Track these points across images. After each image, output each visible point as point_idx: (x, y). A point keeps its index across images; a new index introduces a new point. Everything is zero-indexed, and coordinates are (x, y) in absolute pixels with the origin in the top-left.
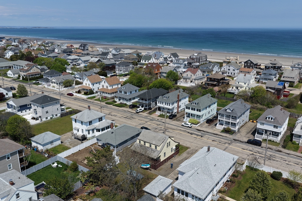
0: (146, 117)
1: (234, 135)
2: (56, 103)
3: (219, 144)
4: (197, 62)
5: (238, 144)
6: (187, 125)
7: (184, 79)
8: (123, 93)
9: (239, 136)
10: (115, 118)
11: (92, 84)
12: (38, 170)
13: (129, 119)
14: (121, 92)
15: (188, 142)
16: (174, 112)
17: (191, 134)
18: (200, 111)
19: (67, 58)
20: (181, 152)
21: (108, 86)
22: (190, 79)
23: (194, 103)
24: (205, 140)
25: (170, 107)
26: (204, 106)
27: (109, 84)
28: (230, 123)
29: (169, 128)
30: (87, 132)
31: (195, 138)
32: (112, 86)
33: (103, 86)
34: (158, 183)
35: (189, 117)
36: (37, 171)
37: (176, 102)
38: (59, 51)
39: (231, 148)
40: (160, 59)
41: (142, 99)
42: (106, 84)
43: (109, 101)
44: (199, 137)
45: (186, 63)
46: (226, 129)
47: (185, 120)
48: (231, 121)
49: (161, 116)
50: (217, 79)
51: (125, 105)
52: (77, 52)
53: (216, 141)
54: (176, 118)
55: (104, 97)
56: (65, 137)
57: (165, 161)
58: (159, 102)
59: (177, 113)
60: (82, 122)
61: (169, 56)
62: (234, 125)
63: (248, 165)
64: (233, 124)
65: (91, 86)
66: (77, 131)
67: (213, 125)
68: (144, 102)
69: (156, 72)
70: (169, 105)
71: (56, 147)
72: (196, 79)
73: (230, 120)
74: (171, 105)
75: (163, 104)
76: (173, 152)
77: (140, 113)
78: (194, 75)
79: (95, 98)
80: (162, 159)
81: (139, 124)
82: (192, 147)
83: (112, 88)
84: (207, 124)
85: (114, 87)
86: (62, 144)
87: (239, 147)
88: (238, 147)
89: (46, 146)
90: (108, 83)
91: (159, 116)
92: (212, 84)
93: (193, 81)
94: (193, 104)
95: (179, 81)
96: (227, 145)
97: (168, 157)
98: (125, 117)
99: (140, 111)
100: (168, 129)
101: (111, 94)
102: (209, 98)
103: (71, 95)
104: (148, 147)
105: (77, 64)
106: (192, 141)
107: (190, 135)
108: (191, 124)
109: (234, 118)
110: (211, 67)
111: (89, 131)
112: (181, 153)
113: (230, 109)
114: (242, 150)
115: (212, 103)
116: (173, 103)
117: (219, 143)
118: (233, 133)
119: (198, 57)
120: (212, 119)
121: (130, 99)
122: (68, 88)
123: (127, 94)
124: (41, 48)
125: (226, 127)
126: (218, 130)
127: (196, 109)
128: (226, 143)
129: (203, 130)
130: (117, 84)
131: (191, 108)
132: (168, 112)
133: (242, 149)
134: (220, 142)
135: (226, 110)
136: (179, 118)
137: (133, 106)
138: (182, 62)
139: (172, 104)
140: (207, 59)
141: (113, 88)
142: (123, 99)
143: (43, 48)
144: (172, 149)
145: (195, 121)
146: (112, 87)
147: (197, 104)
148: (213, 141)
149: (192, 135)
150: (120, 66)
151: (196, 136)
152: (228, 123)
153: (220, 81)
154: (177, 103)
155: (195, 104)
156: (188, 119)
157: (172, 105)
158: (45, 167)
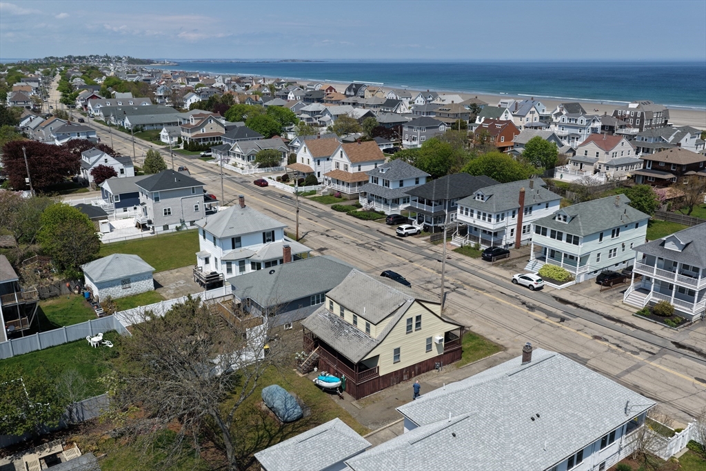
0: (419, 249)
1: (681, 329)
2: (193, 192)
3: (613, 351)
4: (634, 126)
5: (686, 361)
6: (527, 283)
7: (575, 163)
8: (380, 183)
9: (698, 336)
10: (331, 244)
11: (314, 160)
12: (50, 347)
13: (368, 248)
14: (376, 181)
15: (508, 332)
16: (504, 243)
17: (532, 308)
18: (576, 243)
19: (301, 109)
20: (470, 356)
21: (349, 165)
22: (592, 164)
23: (561, 217)
24: (569, 331)
25: (492, 225)
26: (592, 228)
27: (351, 159)
28: (674, 289)
29: (468, 284)
30: (225, 266)
31: (538, 323)
32: (359, 166)
33: (337, 165)
34: (307, 443)
35: (543, 259)
36: (47, 348)
37: (511, 212)
38: (295, 97)
39: (654, 369)
40: (529, 115)
41: (422, 202)
42: (345, 160)
43: (343, 204)
44: (552, 321)
45: (598, 125)
46: (655, 308)
47: (528, 267)
48: (676, 280)
49: (462, 250)
50: (674, 164)
51: (381, 216)
52: (333, 99)
53: (607, 340)
54: (505, 259)
55: (336, 192)
56: (177, 274)
57: (398, 376)
58: (462, 208)
59: (514, 246)
60: (214, 238)
61: (558, 111)
62: (687, 295)
63: (698, 441)
64: (686, 292)
65: (313, 166)
66: (204, 261)
67: (615, 292)
68: (425, 208)
69: (503, 143)
70: (490, 220)
71: (138, 295)
72: (612, 164)
73: (673, 277)
74: (494, 220)
75: (472, 215)
76: (435, 353)
77: (409, 239)
78: (607, 153)
79: (315, 194)
80: (386, 367)
81: (386, 264)
82: (514, 347)
83: (359, 170)
84: (598, 287)
85: (365, 168)
86: (159, 290)
87: (686, 370)
88: (681, 371)
89: (107, 289)
90: (348, 155)
91: (456, 251)
92: (656, 178)
93: (603, 169)
94: (557, 219)
95: (559, 167)
96: (641, 358)
97: (414, 366)
98: (361, 242)
99: (410, 231)
100: (462, 287)
101: (353, 185)
102: (617, 206)
103: (261, 183)
104: (348, 324)
105: (320, 122)
106: (522, 329)
107: (525, 310)
108: (540, 280)
109: (690, 271)
110: (672, 138)
111: (229, 263)
112: (468, 360)
113: (676, 242)
114: (693, 384)
115: (627, 221)
116: (503, 215)
117: (616, 348)
118: (679, 324)
119: (639, 112)
120: (620, 272)
121: (396, 202)
122: (266, 169)
123: (391, 188)
124: (263, 92)
125: (657, 300)
126: (627, 308)
127: (564, 237)
128: (642, 350)
129: (577, 302)
130: (373, 161)
131: (549, 232)
132: (484, 242)
133: (697, 379)
134: (618, 346)
135: (663, 244)
136: (515, 261)
137: (397, 220)
138: (585, 123)
139: (498, 216)
140: (666, 121)
141: (362, 171)
142: (378, 199)
143: (268, 91)
144: (429, 340)
145: (560, 273)
146: (357, 168)
147: (568, 220)
148: (596, 337)
149: (530, 313)
150: (412, 128)
151: (541, 316)
152: (665, 288)
153: (687, 171)
154: (516, 216)
155: (565, 220)
156: (540, 264)
157: (498, 220)
158: (73, 342)
